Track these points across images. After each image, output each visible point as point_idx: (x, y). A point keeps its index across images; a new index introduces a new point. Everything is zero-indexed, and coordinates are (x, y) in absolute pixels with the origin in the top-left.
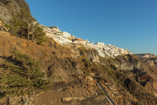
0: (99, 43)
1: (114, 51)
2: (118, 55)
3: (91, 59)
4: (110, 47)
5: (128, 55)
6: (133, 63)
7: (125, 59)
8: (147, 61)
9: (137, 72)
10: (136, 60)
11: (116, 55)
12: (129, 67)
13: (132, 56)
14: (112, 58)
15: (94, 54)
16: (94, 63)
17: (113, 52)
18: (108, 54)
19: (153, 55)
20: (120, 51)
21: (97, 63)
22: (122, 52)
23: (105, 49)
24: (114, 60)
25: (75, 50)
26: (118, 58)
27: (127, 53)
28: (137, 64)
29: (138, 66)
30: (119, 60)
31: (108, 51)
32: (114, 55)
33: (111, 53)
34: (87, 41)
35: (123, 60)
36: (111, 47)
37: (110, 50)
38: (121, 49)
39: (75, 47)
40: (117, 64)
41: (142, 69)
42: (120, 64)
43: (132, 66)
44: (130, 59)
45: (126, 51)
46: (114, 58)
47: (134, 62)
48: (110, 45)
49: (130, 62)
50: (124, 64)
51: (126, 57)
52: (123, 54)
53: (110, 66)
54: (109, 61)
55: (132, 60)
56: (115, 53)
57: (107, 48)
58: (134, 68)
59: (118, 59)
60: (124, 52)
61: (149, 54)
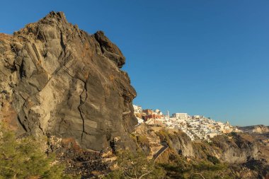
0: (178, 115)
1: (208, 129)
2: (215, 134)
3: (180, 152)
4: (198, 120)
5: (233, 134)
6: (244, 149)
7: (229, 142)
8: (261, 140)
9: (256, 167)
10: (249, 143)
11: (212, 136)
12: (238, 156)
13: (241, 136)
14: (207, 142)
15: (183, 142)
16: (186, 158)
17: (206, 131)
18: (199, 135)
20: (218, 127)
21: (190, 157)
22: (222, 129)
23: (191, 124)
24: (211, 145)
25: (152, 136)
26: (217, 141)
27: (231, 130)
28: (252, 150)
29: (255, 155)
30: (219, 145)
31: (198, 128)
32: (209, 136)
33: (202, 132)
34: (159, 112)
35: (225, 143)
36: (201, 120)
37: (199, 126)
38: (220, 124)
39: (151, 130)
40: (218, 152)
41: (263, 160)
42: (223, 152)
43: (244, 154)
44: (239, 141)
45: (228, 127)
46: (209, 141)
47: (245, 147)
49: (240, 147)
50: (228, 152)
51: (230, 138)
52: (225, 132)
53: (206, 157)
54: (204, 148)
55: (242, 143)
56: (210, 131)
57: (194, 123)
58: (248, 158)
59: (217, 143)
60: (225, 128)
61: (261, 126)
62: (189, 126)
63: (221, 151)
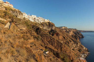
0: (33, 15)
1: (41, 20)
2: (43, 22)
5: (49, 23)
11: (41, 22)
12: (48, 28)
13: (51, 23)
15: (18, 13)
19: (66, 27)
20: (44, 20)
24: (40, 24)
25: (2, 7)
30: (43, 25)
31: (37, 20)
32: (40, 22)
33: (39, 21)
35: (45, 25)
39: (2, 5)
40: (41, 26)
41: (55, 30)
42: (43, 27)
43: (50, 28)
44: (50, 25)
48: (40, 17)
51: (47, 23)
52: (46, 22)
54: (36, 24)
58: (51, 29)
60: (47, 21)
62: (35, 19)
63: (43, 26)
